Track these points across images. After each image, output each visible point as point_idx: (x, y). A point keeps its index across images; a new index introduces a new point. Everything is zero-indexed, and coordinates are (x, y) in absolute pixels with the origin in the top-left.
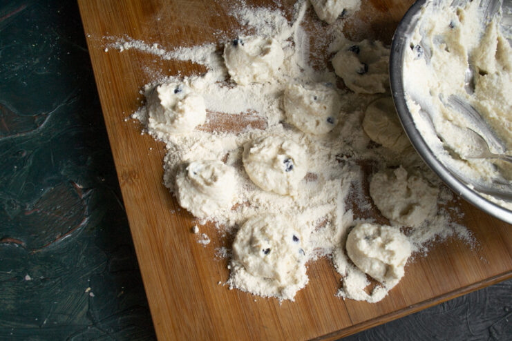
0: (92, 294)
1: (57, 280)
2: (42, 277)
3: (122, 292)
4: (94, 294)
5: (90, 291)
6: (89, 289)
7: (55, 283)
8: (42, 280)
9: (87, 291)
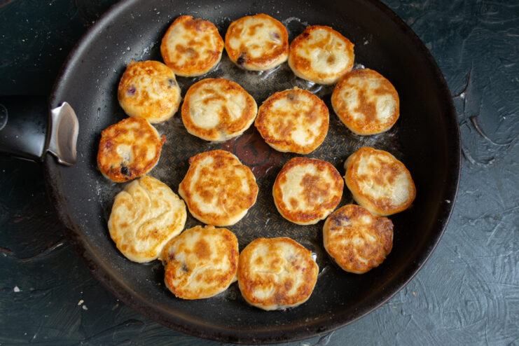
0: (84, 307)
1: (48, 291)
2: (32, 289)
3: (117, 305)
4: (87, 307)
5: (82, 304)
6: (82, 302)
7: (46, 295)
8: (32, 292)
9: (80, 304)
